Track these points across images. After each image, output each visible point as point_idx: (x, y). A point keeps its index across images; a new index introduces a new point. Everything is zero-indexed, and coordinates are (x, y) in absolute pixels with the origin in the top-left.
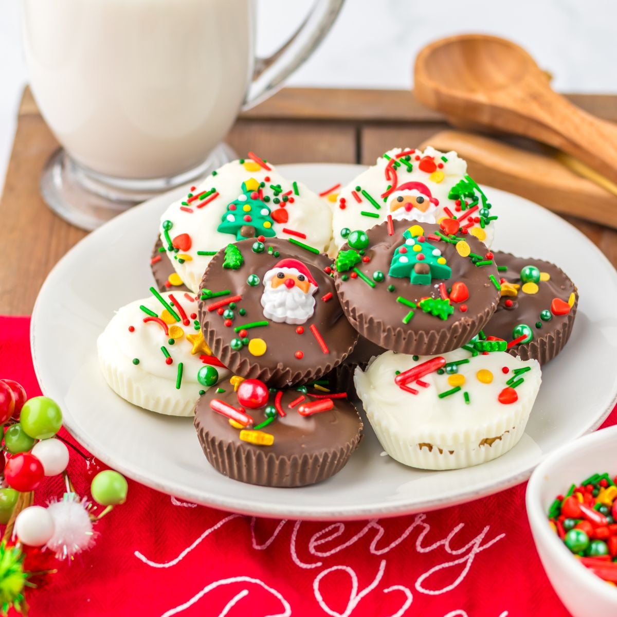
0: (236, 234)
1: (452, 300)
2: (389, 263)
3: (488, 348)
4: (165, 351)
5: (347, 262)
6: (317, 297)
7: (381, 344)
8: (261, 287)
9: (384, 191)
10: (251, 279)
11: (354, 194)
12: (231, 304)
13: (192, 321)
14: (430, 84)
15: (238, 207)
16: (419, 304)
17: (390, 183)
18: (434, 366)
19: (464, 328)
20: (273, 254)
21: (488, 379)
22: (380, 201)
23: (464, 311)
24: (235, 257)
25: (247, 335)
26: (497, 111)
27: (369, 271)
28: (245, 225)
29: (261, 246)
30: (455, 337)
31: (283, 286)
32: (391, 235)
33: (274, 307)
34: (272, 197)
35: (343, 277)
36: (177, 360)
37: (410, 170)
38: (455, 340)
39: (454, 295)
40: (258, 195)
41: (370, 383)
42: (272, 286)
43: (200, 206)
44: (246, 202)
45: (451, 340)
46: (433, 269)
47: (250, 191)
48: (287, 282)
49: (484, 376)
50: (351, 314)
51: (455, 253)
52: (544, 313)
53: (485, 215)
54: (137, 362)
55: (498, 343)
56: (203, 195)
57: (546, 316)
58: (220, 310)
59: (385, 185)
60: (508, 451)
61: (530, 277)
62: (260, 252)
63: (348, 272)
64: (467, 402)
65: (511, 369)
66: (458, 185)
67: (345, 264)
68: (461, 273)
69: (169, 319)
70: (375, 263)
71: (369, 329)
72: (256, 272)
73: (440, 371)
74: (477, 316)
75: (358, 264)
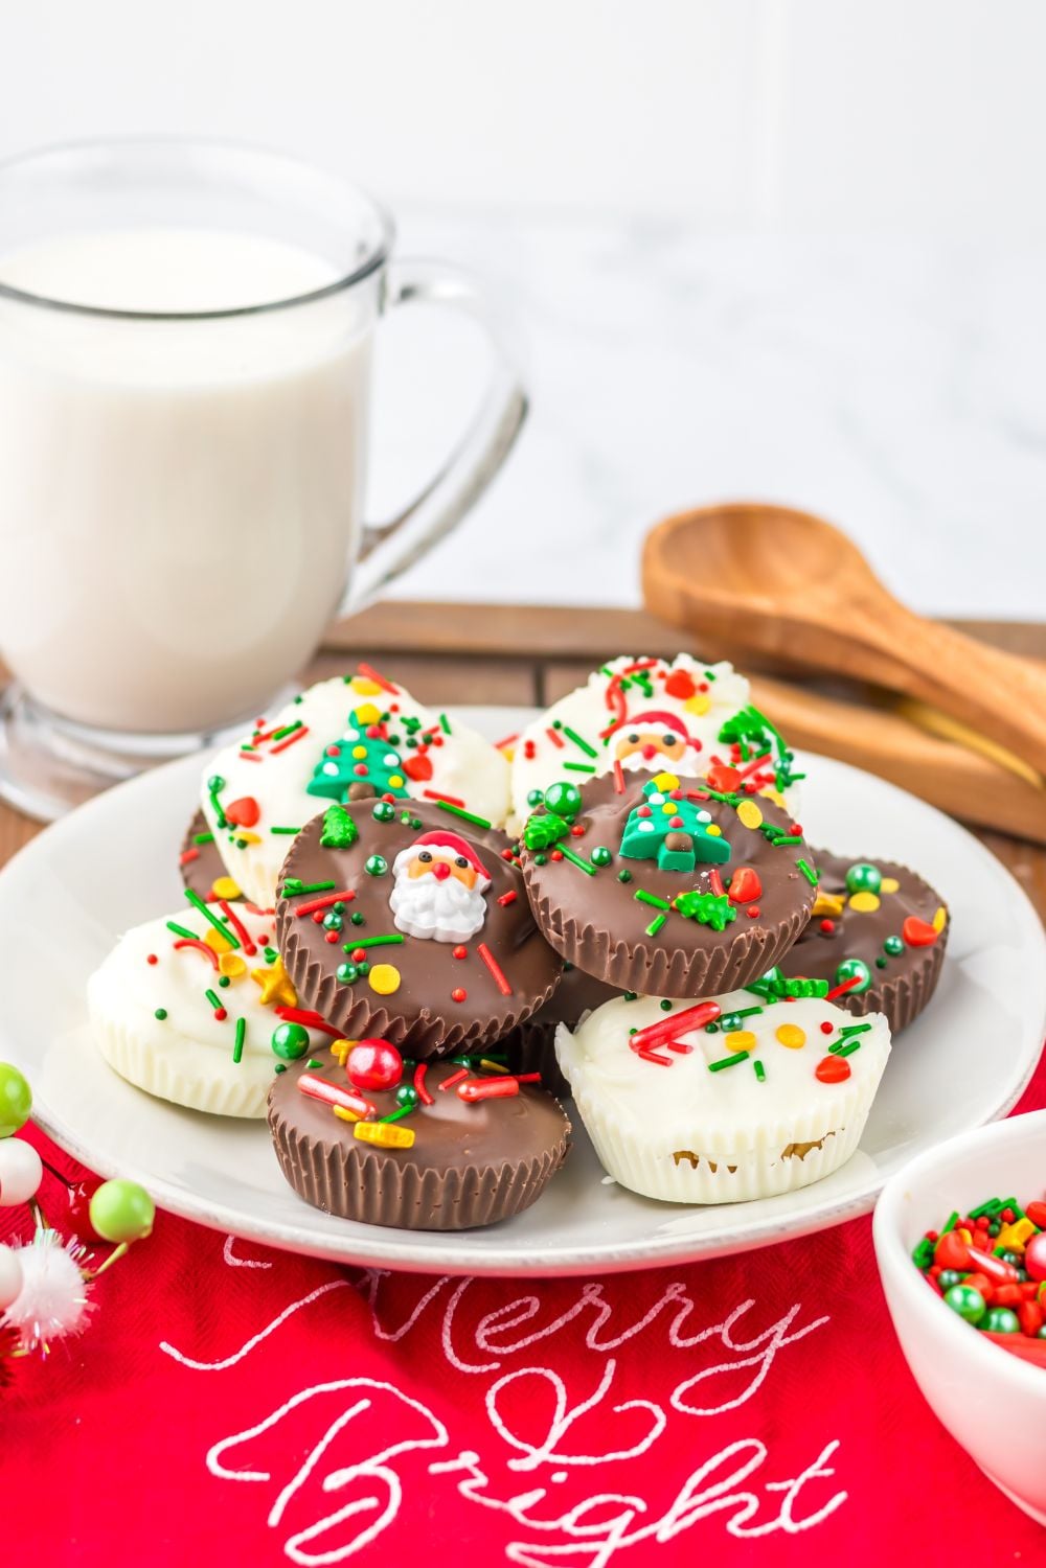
0: (338, 798)
1: (732, 899)
2: (620, 834)
3: (795, 991)
4: (213, 998)
5: (545, 832)
6: (490, 897)
7: (606, 976)
8: (389, 879)
9: (606, 726)
10: (371, 863)
11: (552, 735)
12: (337, 905)
13: (261, 949)
14: (672, 581)
15: (345, 751)
16: (674, 904)
17: (615, 715)
18: (699, 1017)
19: (755, 946)
20: (410, 824)
21: (797, 1040)
22: (596, 743)
23: (753, 916)
24: (342, 827)
25: (365, 958)
26: (792, 627)
27: (584, 849)
28: (356, 781)
29: (389, 810)
30: (739, 964)
31: (430, 876)
32: (620, 793)
33: (414, 911)
34: (404, 737)
35: (538, 858)
36: (235, 1014)
37: (649, 693)
38: (738, 969)
39: (737, 890)
40: (377, 732)
41: (582, 1052)
42: (410, 876)
43: (276, 751)
44: (359, 743)
45: (730, 970)
46: (698, 844)
47: (366, 725)
48: (437, 868)
49: (789, 1036)
50: (552, 923)
51: (736, 821)
52: (891, 941)
53: (784, 771)
54: (162, 1015)
55: (813, 983)
56: (280, 733)
57: (894, 946)
58: (316, 914)
59: (606, 718)
60: (832, 1174)
61: (862, 885)
62: (387, 819)
63: (547, 850)
64: (761, 1077)
65: (837, 1026)
66: (735, 719)
67: (541, 837)
68: (748, 854)
69: (220, 944)
70: (593, 835)
71: (585, 949)
72: (380, 852)
73: (711, 1026)
74: (778, 926)
75: (564, 837)
